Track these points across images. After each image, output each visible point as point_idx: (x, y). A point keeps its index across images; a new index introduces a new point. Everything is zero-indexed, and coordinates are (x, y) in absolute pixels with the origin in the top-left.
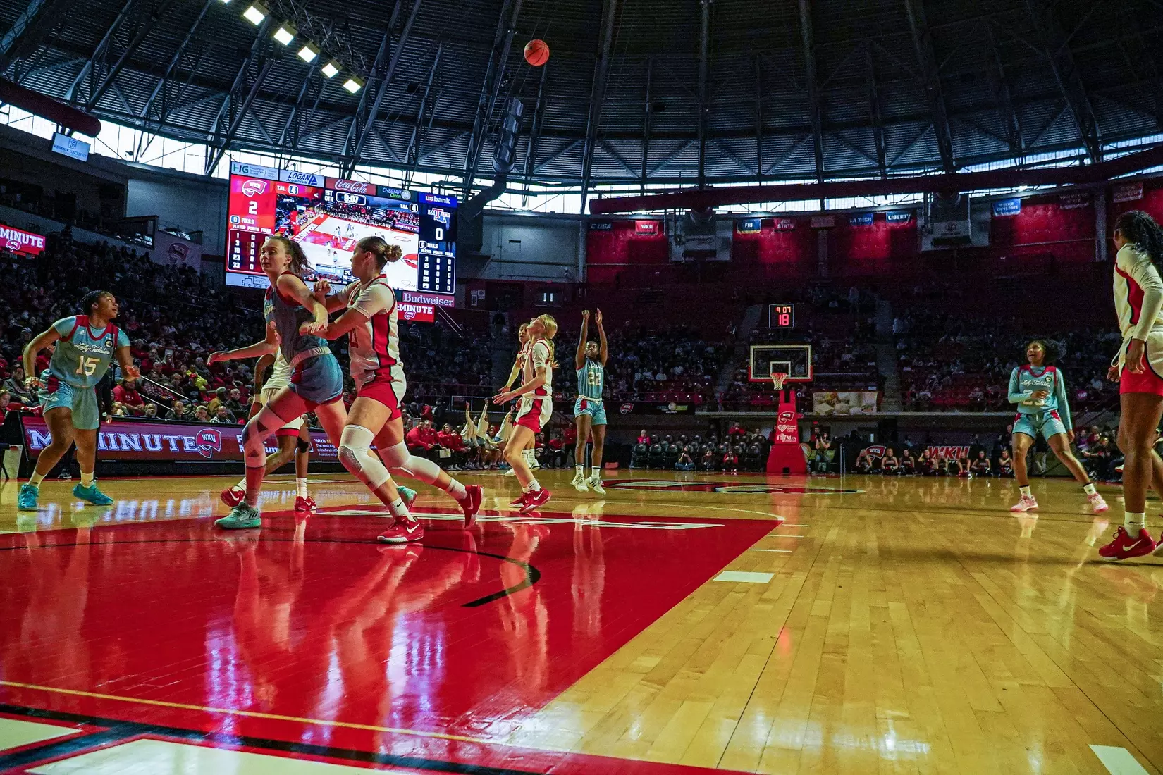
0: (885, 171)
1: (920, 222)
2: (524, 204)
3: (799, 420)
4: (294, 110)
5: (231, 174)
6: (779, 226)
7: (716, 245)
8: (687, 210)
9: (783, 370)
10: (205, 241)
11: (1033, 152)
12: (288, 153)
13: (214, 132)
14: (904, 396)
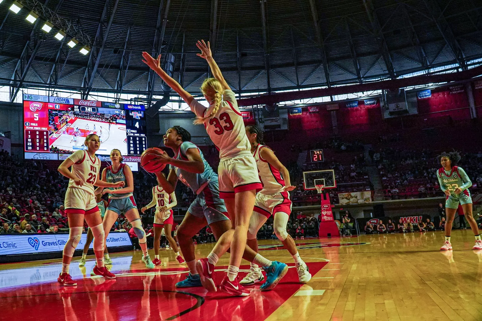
0: (361, 80)
1: (382, 104)
2: (180, 107)
3: (332, 208)
4: (54, 65)
5: (23, 101)
6: (311, 111)
7: (280, 122)
8: (264, 105)
9: (321, 183)
10: (12, 136)
11: (433, 67)
12: (53, 87)
13: (13, 79)
14: (385, 192)
